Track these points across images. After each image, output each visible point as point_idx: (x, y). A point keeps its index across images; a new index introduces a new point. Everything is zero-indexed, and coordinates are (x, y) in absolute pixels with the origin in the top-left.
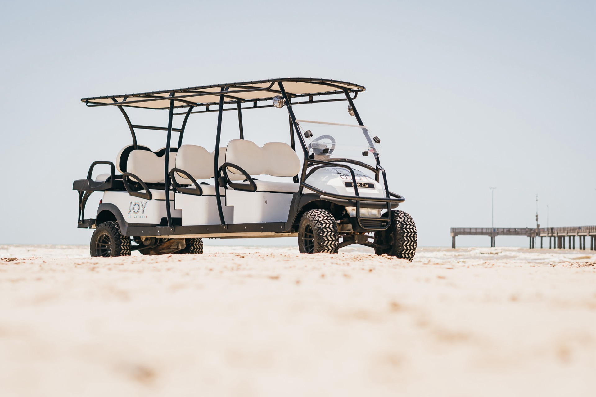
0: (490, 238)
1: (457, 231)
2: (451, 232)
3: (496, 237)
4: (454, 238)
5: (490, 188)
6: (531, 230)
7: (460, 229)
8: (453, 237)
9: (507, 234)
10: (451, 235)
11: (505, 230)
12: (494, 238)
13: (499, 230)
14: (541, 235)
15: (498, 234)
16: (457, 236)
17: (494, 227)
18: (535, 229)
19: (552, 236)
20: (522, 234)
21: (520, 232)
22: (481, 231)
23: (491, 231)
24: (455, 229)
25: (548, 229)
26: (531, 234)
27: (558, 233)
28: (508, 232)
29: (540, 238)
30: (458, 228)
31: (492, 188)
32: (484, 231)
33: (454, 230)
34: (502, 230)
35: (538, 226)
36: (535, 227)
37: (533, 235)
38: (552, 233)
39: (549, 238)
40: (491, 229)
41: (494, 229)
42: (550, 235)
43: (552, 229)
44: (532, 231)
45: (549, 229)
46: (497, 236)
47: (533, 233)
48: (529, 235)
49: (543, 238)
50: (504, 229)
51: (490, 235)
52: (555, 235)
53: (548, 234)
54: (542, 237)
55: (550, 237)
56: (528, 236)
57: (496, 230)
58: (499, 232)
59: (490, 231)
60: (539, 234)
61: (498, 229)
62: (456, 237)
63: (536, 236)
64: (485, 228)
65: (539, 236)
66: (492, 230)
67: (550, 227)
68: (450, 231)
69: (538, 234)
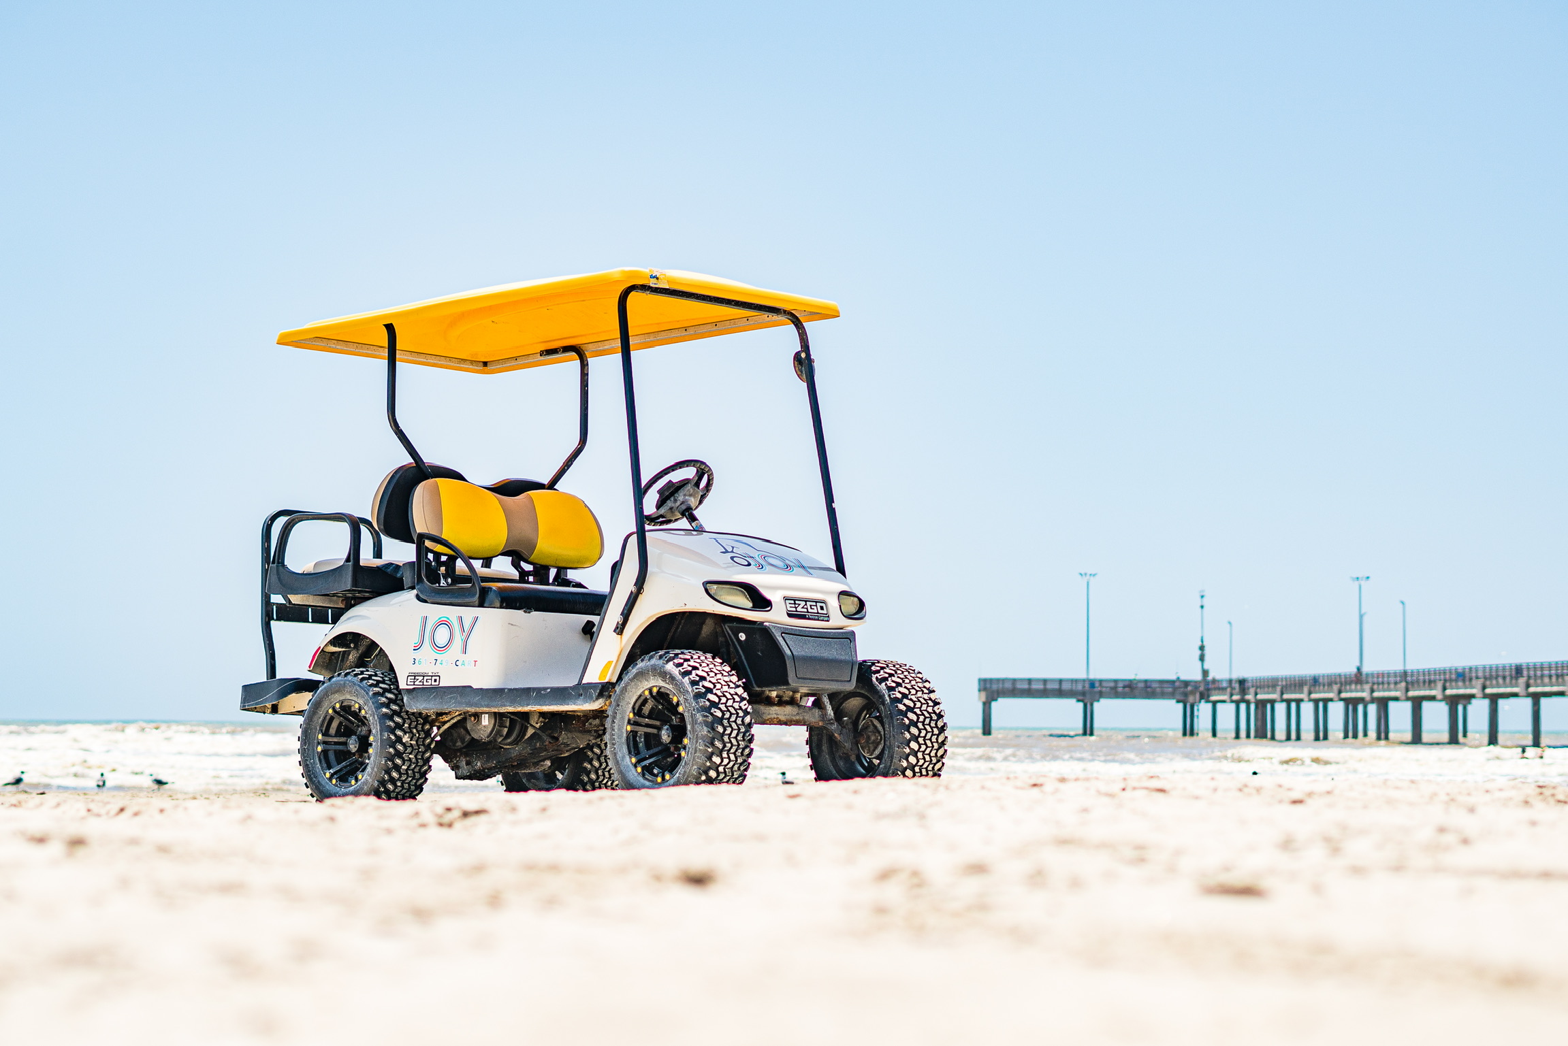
0: (1081, 705)
1: (995, 687)
2: (980, 690)
3: (1096, 705)
4: (987, 705)
5: (1081, 574)
6: (1186, 683)
7: (1004, 680)
8: (984, 704)
9: (1124, 696)
10: (980, 697)
11: (1121, 685)
12: (1092, 705)
13: (1104, 684)
14: (1213, 698)
15: (1101, 695)
16: (996, 700)
17: (1092, 676)
18: (1196, 682)
19: (1243, 700)
20: (1163, 695)
21: (1158, 690)
22: (1056, 686)
23: (1084, 687)
24: (991, 680)
25: (1230, 681)
26: (1186, 695)
27: (1256, 694)
28: (1127, 690)
29: (1210, 706)
30: (998, 680)
31: (1086, 574)
32: (1066, 686)
33: (988, 686)
34: (1112, 684)
35: (1205, 673)
36: (1198, 676)
37: (1191, 699)
38: (1243, 691)
39: (1233, 706)
40: (1084, 681)
41: (1092, 683)
42: (1236, 697)
43: (1242, 682)
44: (1189, 688)
45: (1233, 682)
46: (1098, 701)
47: (1193, 693)
48: (1182, 698)
49: (1219, 706)
50: (1116, 681)
51: (1081, 698)
52: (1250, 697)
53: (1231, 695)
54: (1215, 703)
55: (1237, 703)
56: (1178, 701)
57: (1097, 684)
58: (1104, 689)
59: (1080, 687)
60: (1209, 696)
61: (1101, 681)
62: (994, 704)
63: (1200, 702)
64: (1067, 680)
65: (1208, 701)
66: (1087, 685)
67: (1236, 675)
68: (976, 686)
69: (1204, 696)
